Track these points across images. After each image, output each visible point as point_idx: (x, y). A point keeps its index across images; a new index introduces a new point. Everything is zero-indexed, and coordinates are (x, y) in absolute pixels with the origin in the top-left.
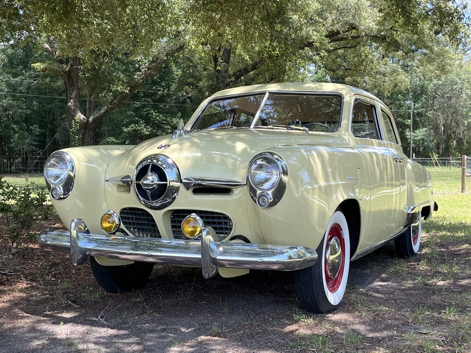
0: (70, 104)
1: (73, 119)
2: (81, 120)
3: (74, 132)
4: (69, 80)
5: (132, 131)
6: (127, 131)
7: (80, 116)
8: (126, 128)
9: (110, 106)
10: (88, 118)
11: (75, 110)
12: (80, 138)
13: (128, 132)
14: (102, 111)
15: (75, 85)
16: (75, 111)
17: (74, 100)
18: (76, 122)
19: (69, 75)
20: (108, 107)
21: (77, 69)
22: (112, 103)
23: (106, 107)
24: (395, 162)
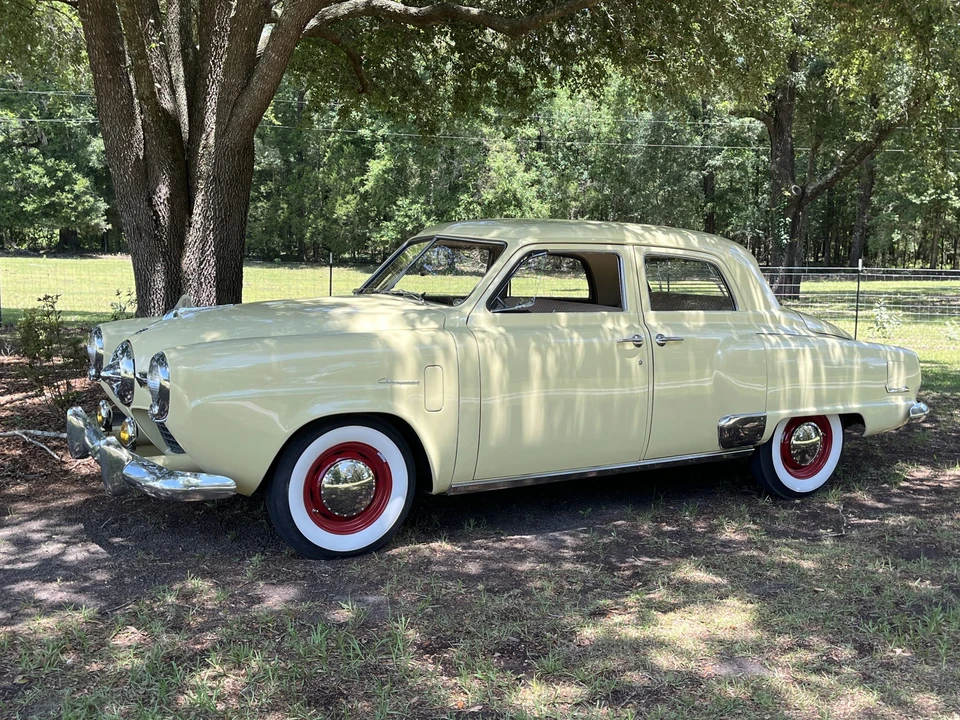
2: (791, 192)
6: (919, 202)
8: (919, 196)
9: (843, 166)
10: (804, 188)
11: (782, 175)
13: (922, 204)
14: (829, 175)
15: (786, 133)
16: (782, 178)
17: (783, 158)
18: (783, 196)
19: (775, 118)
20: (838, 168)
22: (848, 161)
23: (835, 169)
24: (630, 346)
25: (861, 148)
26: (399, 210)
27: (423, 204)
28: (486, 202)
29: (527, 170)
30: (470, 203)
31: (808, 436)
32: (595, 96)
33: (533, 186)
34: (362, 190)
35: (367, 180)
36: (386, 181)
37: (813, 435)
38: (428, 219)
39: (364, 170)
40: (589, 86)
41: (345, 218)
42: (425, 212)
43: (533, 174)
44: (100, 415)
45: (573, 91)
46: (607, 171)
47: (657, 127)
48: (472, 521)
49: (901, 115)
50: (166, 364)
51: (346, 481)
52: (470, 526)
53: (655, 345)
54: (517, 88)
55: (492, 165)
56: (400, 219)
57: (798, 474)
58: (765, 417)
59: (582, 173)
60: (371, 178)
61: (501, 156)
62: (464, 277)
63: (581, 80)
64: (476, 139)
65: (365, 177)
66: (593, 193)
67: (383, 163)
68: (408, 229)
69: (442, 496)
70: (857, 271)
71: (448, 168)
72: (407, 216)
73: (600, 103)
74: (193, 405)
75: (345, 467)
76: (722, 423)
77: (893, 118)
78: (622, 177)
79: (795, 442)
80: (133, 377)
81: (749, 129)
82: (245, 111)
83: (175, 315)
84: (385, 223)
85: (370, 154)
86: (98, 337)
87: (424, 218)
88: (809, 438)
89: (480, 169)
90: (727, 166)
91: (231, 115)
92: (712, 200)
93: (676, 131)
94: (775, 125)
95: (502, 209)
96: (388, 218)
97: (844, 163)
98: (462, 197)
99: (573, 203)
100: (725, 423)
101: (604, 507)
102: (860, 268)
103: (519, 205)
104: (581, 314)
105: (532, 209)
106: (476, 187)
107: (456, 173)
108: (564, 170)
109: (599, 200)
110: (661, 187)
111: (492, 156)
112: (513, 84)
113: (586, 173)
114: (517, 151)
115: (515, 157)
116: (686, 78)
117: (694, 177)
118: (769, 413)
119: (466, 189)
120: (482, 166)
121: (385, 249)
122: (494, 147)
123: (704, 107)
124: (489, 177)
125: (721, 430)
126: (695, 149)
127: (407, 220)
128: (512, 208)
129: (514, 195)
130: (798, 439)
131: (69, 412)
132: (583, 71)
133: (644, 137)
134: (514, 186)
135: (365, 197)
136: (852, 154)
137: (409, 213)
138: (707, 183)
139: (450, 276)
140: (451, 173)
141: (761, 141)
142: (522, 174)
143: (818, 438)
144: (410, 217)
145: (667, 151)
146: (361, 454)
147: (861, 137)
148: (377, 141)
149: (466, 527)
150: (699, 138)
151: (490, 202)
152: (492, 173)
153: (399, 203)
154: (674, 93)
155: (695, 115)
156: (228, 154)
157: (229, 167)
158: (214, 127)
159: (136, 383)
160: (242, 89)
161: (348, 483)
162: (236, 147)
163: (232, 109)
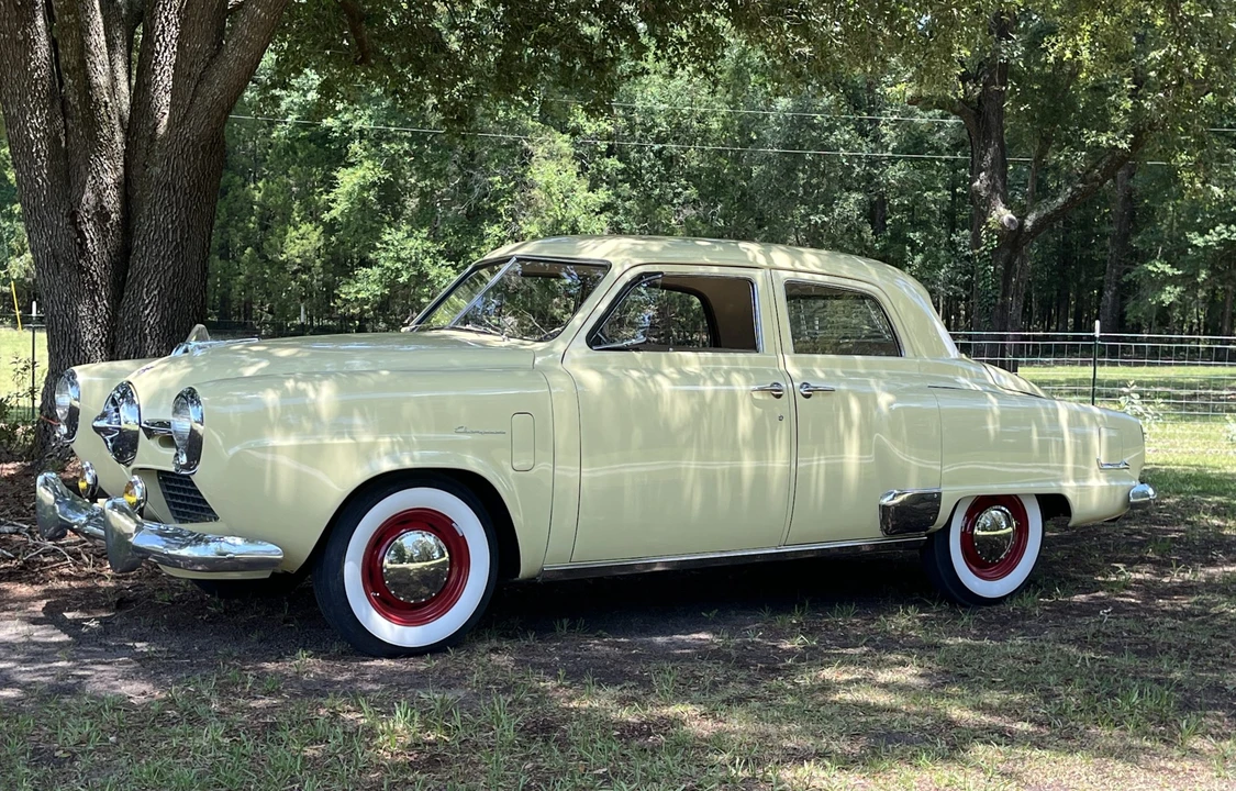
0: (978, 183)
1: (984, 222)
2: (1002, 225)
3: (985, 256)
4: (977, 121)
5: (1219, 243)
6: (1201, 244)
7: (1002, 214)
8: (1202, 235)
9: (1081, 186)
10: (1022, 218)
11: (989, 198)
12: (998, 272)
13: (1206, 248)
14: (1060, 200)
15: (994, 134)
16: (988, 202)
17: (988, 174)
18: (990, 230)
19: (977, 111)
20: (1074, 189)
21: (1001, 93)
22: (1088, 177)
23: (1069, 190)
24: (767, 396)
25: (1109, 158)
26: (386, 250)
27: (425, 239)
29: (591, 189)
31: (995, 523)
32: (708, 74)
33: (601, 213)
34: (326, 217)
35: (334, 201)
36: (364, 202)
37: (1004, 524)
38: (434, 264)
39: (330, 183)
40: (697, 58)
41: (298, 261)
42: (428, 253)
43: (603, 195)
44: (84, 480)
45: (674, 66)
47: (797, 122)
48: (565, 622)
50: (199, 402)
51: (411, 560)
52: (563, 627)
53: (799, 397)
54: (590, 60)
55: (538, 178)
56: (387, 264)
57: (984, 574)
58: (939, 494)
59: (680, 194)
60: (341, 198)
61: (552, 166)
63: (686, 49)
64: (510, 137)
65: (332, 196)
67: (361, 173)
68: (401, 280)
69: (531, 582)
70: (1093, 338)
71: (465, 184)
72: (399, 259)
73: (715, 83)
74: (231, 452)
75: (411, 540)
76: (885, 501)
79: (979, 532)
80: (137, 428)
82: (215, 89)
83: (186, 351)
84: (364, 271)
85: (341, 159)
86: (72, 384)
87: (427, 262)
88: (999, 528)
89: (516, 186)
91: (194, 95)
96: (368, 264)
97: (1082, 181)
98: (488, 231)
100: (888, 501)
101: (733, 612)
102: (1097, 334)
106: (511, 213)
107: (478, 191)
111: (536, 164)
112: (585, 53)
114: (578, 157)
115: (573, 168)
116: (842, 49)
117: (856, 202)
118: (944, 489)
119: (494, 217)
120: (521, 181)
121: (362, 310)
122: (539, 151)
123: (870, 91)
124: (530, 198)
125: (884, 508)
127: (399, 265)
130: (984, 529)
131: (40, 479)
132: (689, 36)
134: (573, 212)
135: (330, 228)
136: (1094, 167)
137: (403, 255)
138: (875, 212)
140: (471, 191)
141: (956, 147)
142: (586, 194)
143: (1010, 529)
144: (403, 261)
146: (431, 526)
148: (351, 139)
149: (558, 628)
152: (535, 192)
153: (386, 238)
154: (823, 70)
155: (856, 103)
156: (188, 150)
157: (189, 169)
158: (168, 112)
159: (142, 434)
160: (211, 58)
161: (414, 562)
162: (200, 141)
163: (196, 86)
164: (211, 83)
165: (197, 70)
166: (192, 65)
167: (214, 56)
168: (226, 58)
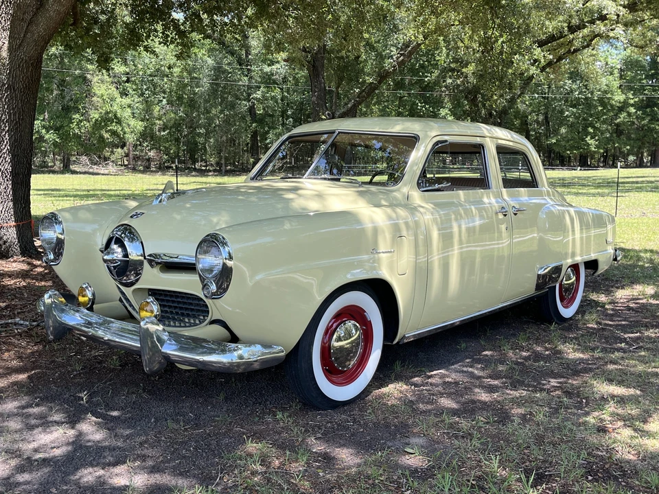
0: (315, 97)
15: (320, 76)
17: (319, 93)
21: (323, 57)
22: (361, 95)
23: (353, 101)
24: (501, 216)
25: (370, 87)
27: (41, 120)
28: (94, 120)
29: (122, 97)
30: (81, 121)
38: (48, 132)
42: (44, 127)
44: (85, 295)
46: (180, 98)
47: (218, 70)
48: (398, 363)
49: (394, 67)
52: (397, 367)
53: (512, 215)
57: (565, 305)
58: (562, 266)
59: (162, 101)
62: (79, 176)
66: (173, 115)
71: (61, 94)
77: (389, 69)
78: (192, 104)
79: (565, 282)
80: (142, 258)
81: (277, 73)
82: (40, 28)
87: (44, 131)
88: (570, 279)
89: (87, 95)
90: (265, 98)
91: (26, 32)
92: (256, 122)
93: (230, 73)
94: (313, 70)
95: (106, 125)
97: (358, 97)
98: (74, 117)
99: (158, 122)
100: (541, 272)
103: (119, 122)
104: (470, 191)
105: (129, 125)
106: (84, 108)
107: (68, 98)
108: (148, 98)
109: (176, 120)
110: (222, 111)
111: (95, 86)
113: (165, 100)
114: (113, 83)
115: (113, 88)
117: (244, 106)
118: (563, 262)
120: (89, 94)
122: (95, 79)
123: (247, 56)
124: (93, 101)
125: (539, 277)
126: (244, 86)
128: (114, 124)
129: (115, 116)
133: (209, 76)
134: (115, 108)
136: (364, 91)
138: (252, 110)
139: (67, 175)
140: (63, 98)
142: (120, 100)
143: (574, 279)
145: (225, 87)
146: (351, 315)
147: (370, 80)
150: (246, 78)
151: (97, 120)
156: (23, 66)
157: (23, 77)
158: (7, 43)
159: (146, 264)
160: (37, 9)
161: (342, 341)
162: (30, 60)
163: (27, 27)
164: (37, 25)
165: (27, 17)
166: (24, 14)
167: (39, 9)
168: (48, 10)
